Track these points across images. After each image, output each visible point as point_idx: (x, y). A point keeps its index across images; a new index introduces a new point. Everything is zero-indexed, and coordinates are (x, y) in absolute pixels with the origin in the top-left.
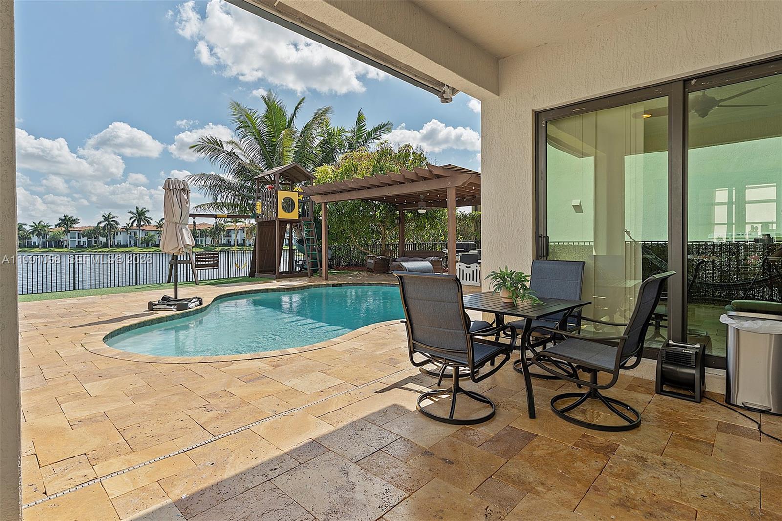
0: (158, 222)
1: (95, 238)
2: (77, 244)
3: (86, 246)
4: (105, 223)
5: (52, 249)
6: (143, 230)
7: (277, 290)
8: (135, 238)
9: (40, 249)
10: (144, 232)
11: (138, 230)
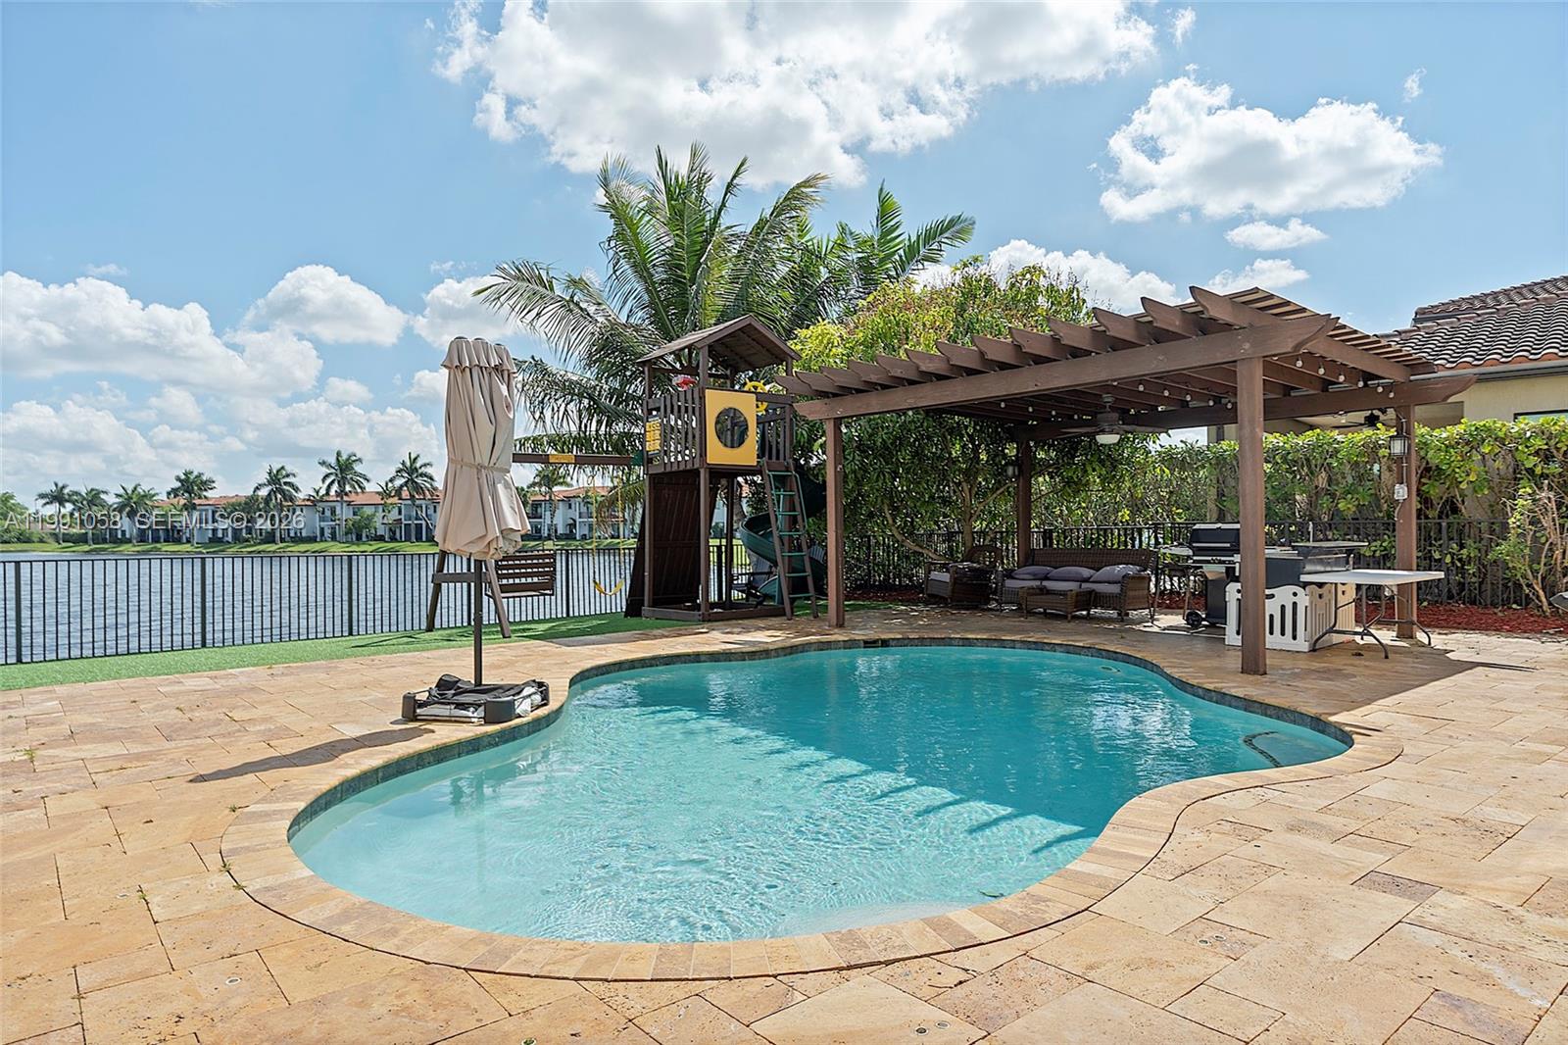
0: (384, 486)
2: (210, 536)
3: (230, 538)
4: (270, 488)
5: (158, 545)
6: (349, 504)
7: (721, 657)
8: (332, 520)
9: (135, 546)
10: (351, 507)
11: (339, 504)
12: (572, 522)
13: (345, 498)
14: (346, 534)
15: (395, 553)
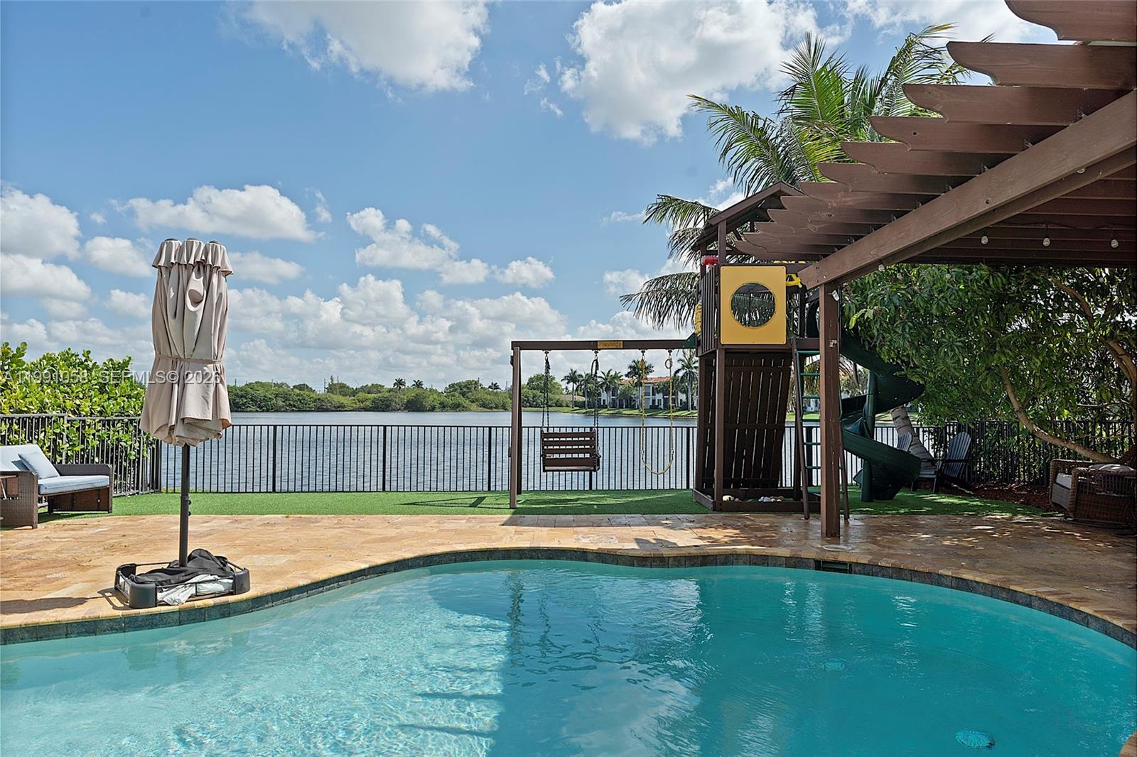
1: (673, 395)
2: (651, 404)
3: (662, 406)
4: (685, 371)
5: (621, 410)
9: (608, 410)
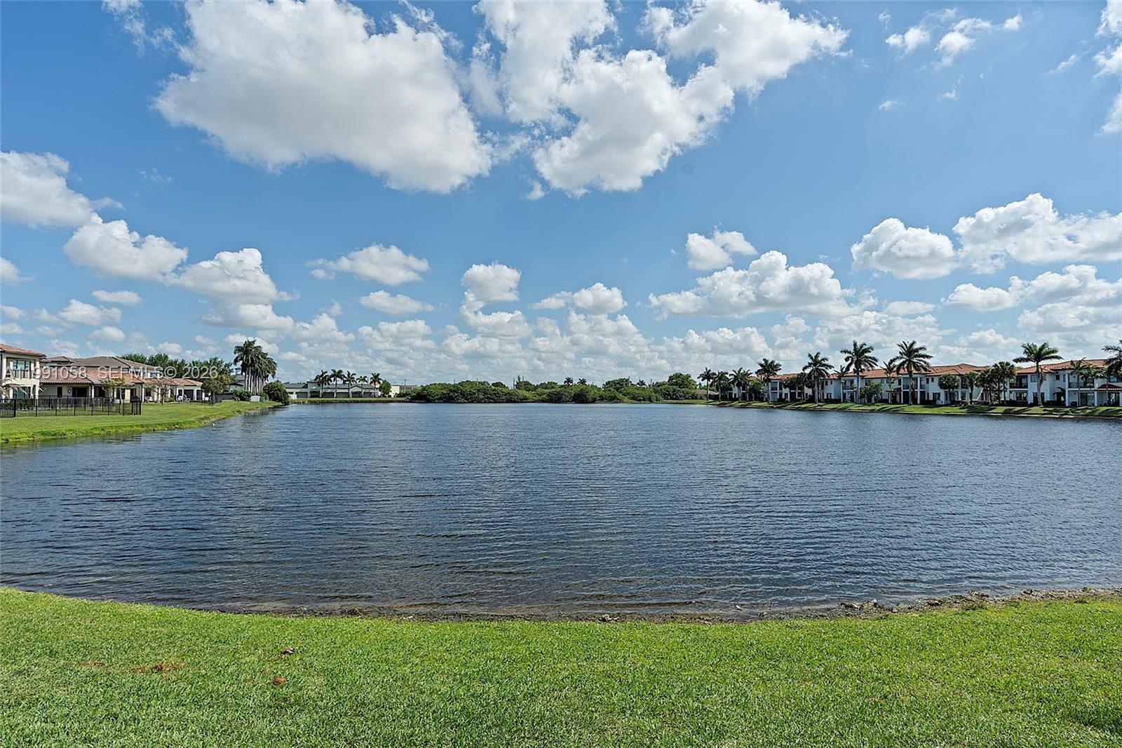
0: (887, 364)
1: (799, 389)
2: (778, 397)
4: (811, 368)
6: (863, 377)
8: (851, 389)
9: (739, 402)
10: (864, 380)
11: (856, 378)
12: (1060, 391)
13: (860, 374)
14: (861, 398)
15: (894, 412)
